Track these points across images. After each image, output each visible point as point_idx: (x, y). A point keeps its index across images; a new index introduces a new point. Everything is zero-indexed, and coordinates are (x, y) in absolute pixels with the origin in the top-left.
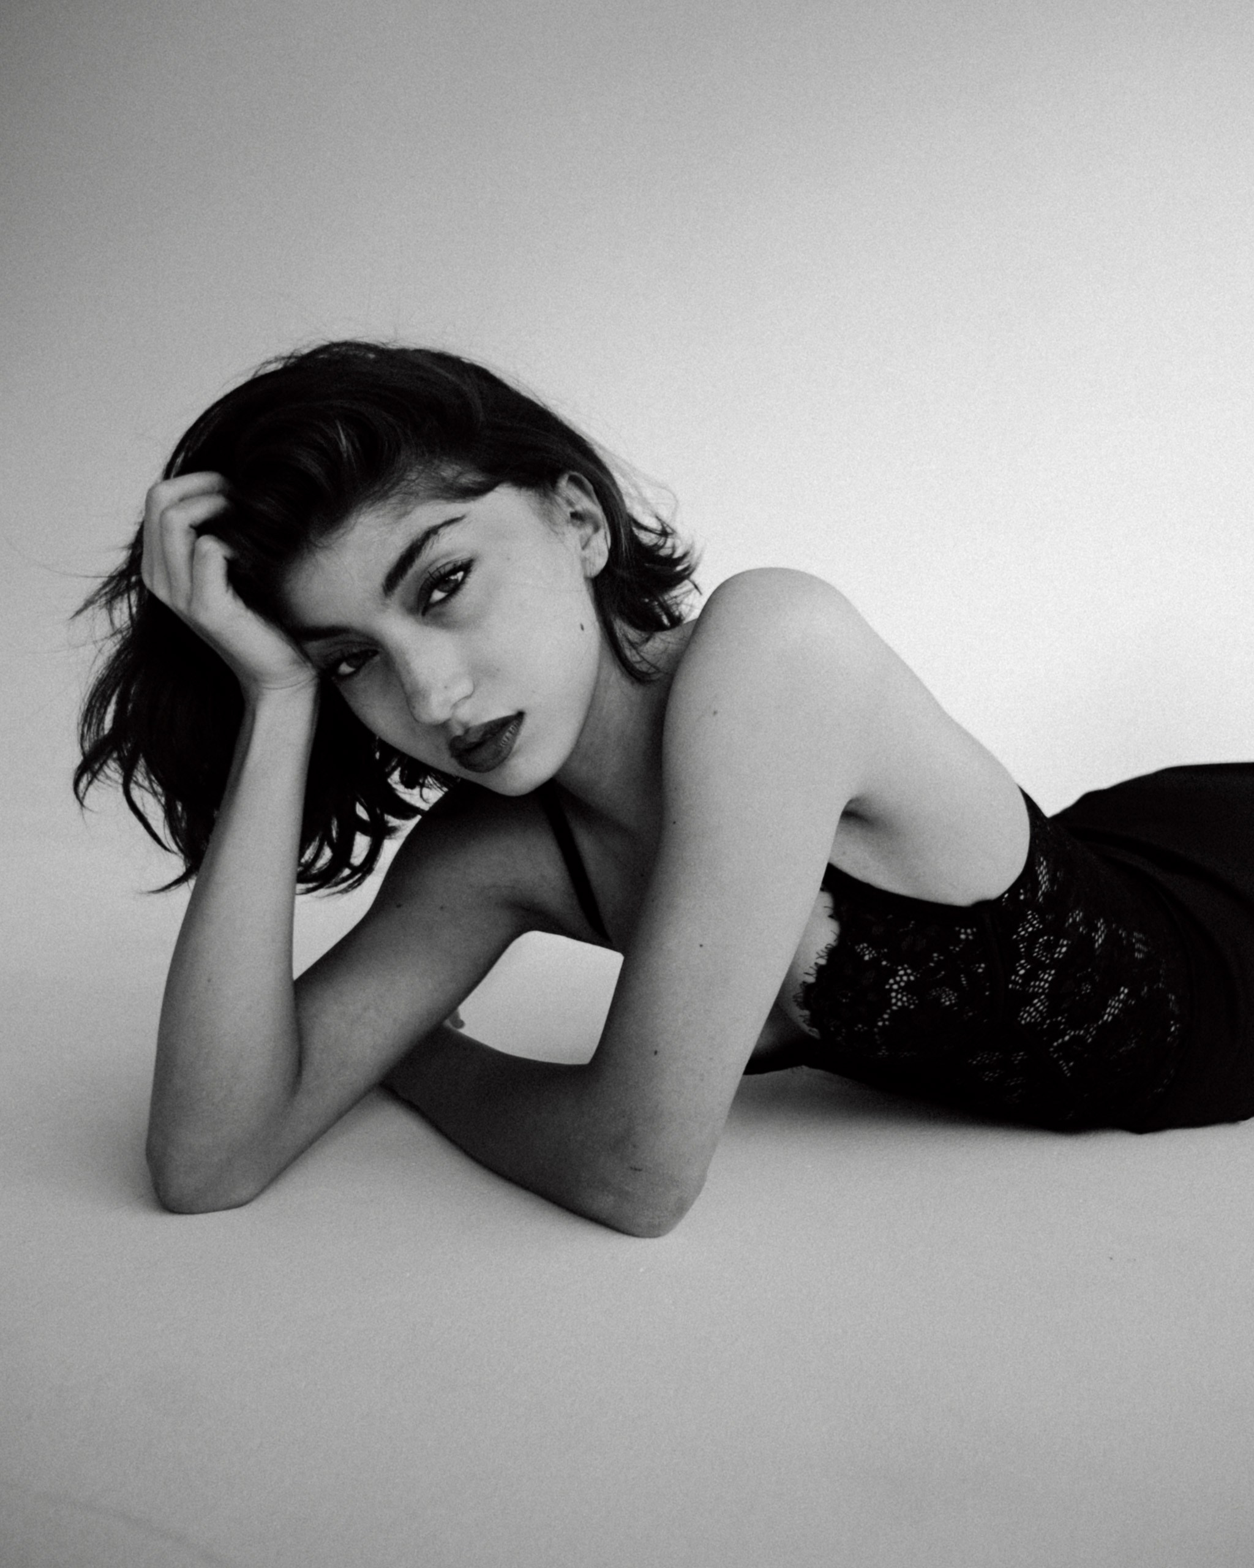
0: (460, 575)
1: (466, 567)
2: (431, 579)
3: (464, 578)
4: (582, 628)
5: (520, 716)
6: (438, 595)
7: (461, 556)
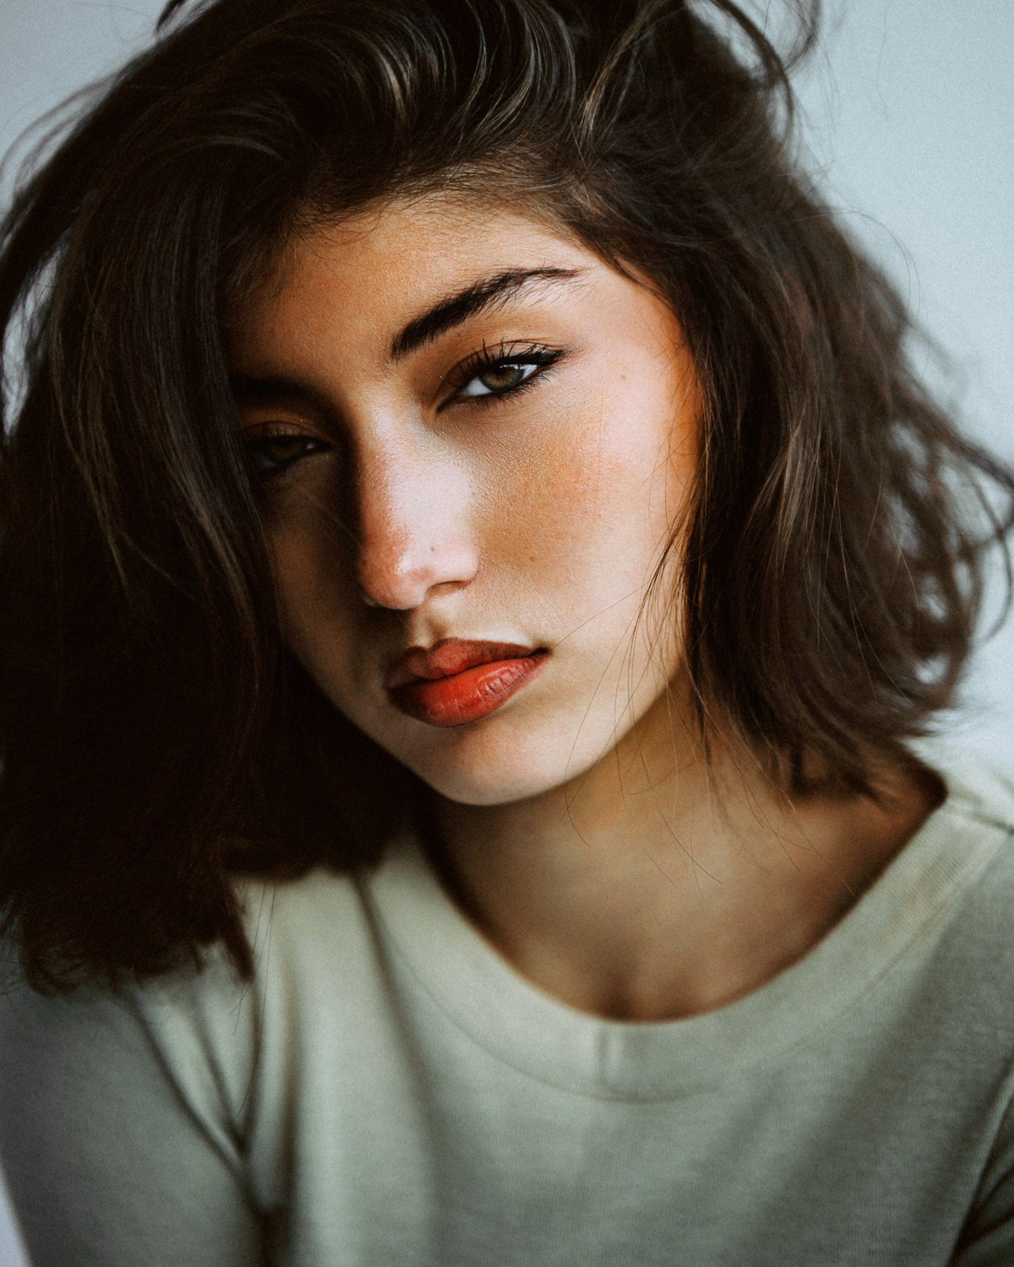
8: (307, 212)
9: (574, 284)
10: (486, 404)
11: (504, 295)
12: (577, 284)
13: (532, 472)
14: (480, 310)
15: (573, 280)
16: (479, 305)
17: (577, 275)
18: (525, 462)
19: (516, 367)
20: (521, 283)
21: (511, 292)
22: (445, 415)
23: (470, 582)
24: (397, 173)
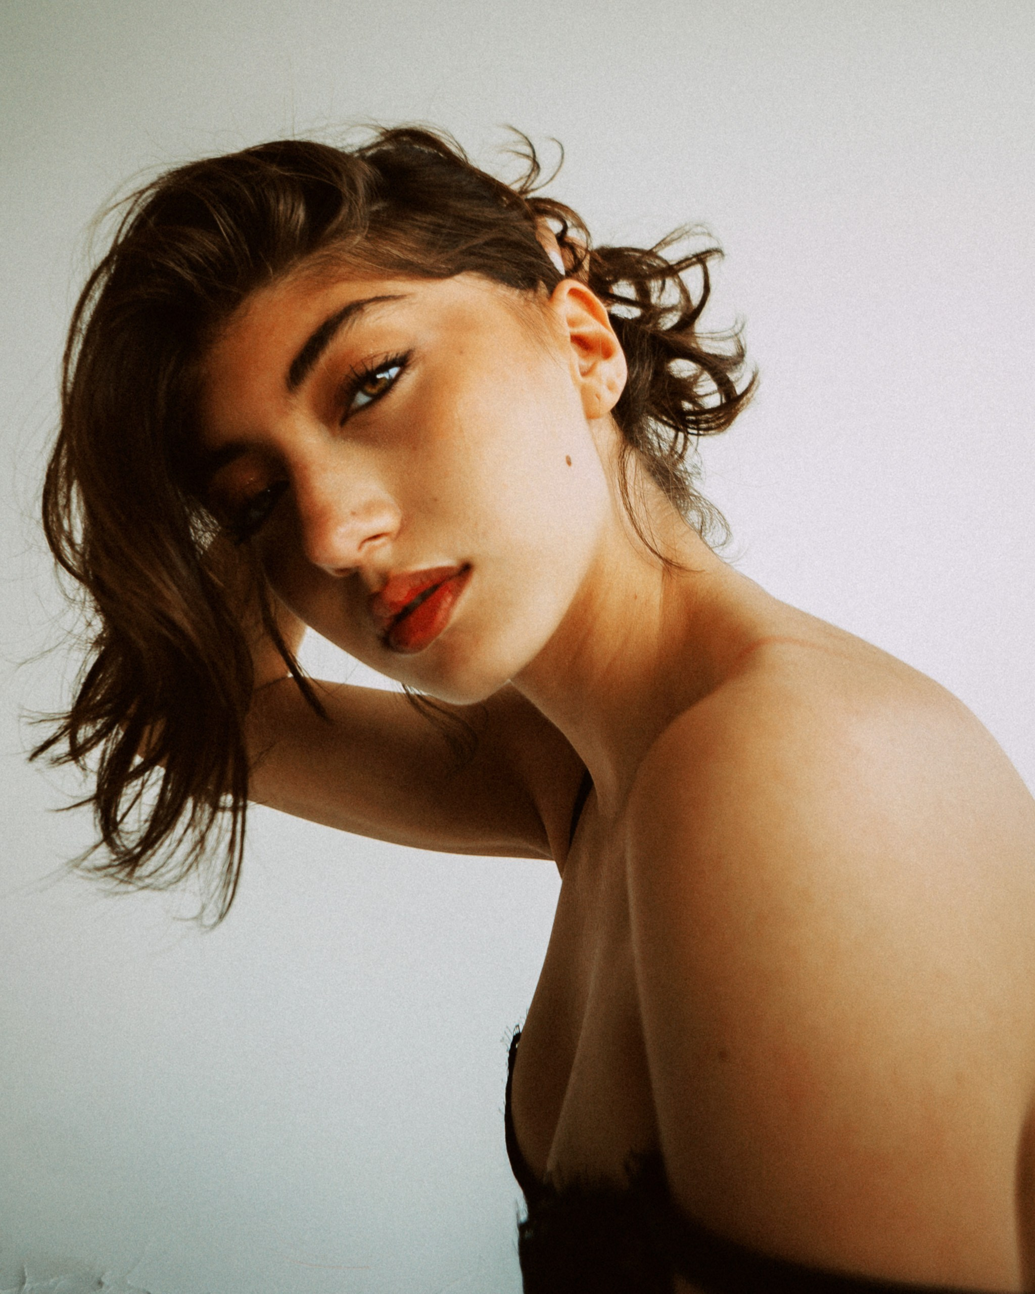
0: (394, 371)
1: (403, 362)
2: (353, 376)
3: (398, 375)
4: (569, 463)
5: (466, 569)
6: (362, 399)
7: (394, 347)
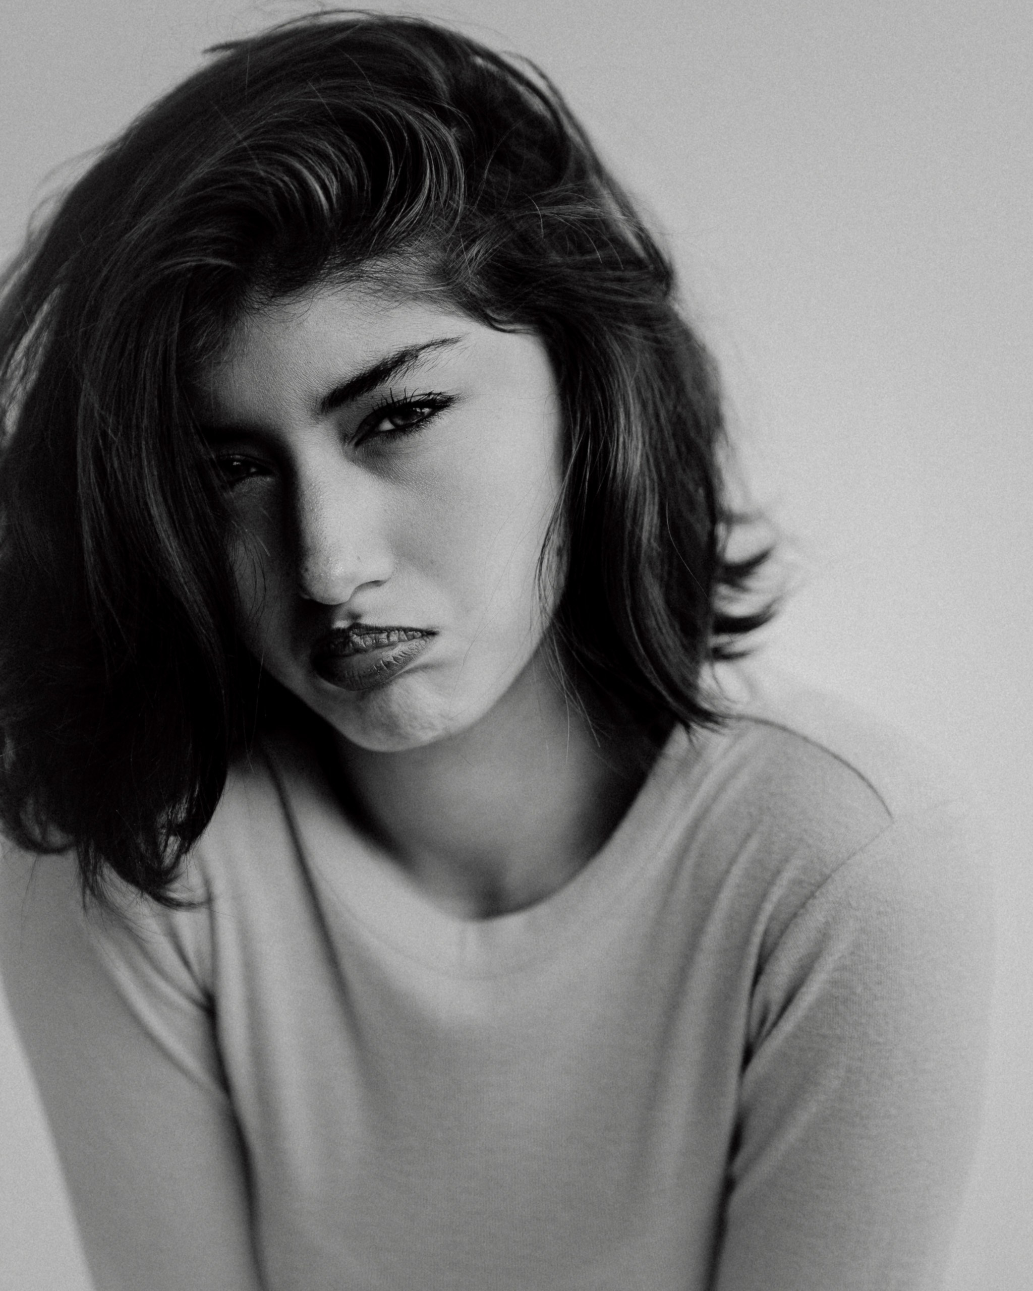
8: (256, 296)
9: (460, 348)
10: (394, 437)
11: (404, 367)
12: (462, 347)
13: (427, 491)
14: (387, 380)
15: (458, 344)
16: (385, 376)
17: (461, 340)
18: (421, 483)
19: (418, 410)
20: (417, 357)
21: (410, 364)
22: (361, 449)
23: (385, 582)
24: (326, 264)
